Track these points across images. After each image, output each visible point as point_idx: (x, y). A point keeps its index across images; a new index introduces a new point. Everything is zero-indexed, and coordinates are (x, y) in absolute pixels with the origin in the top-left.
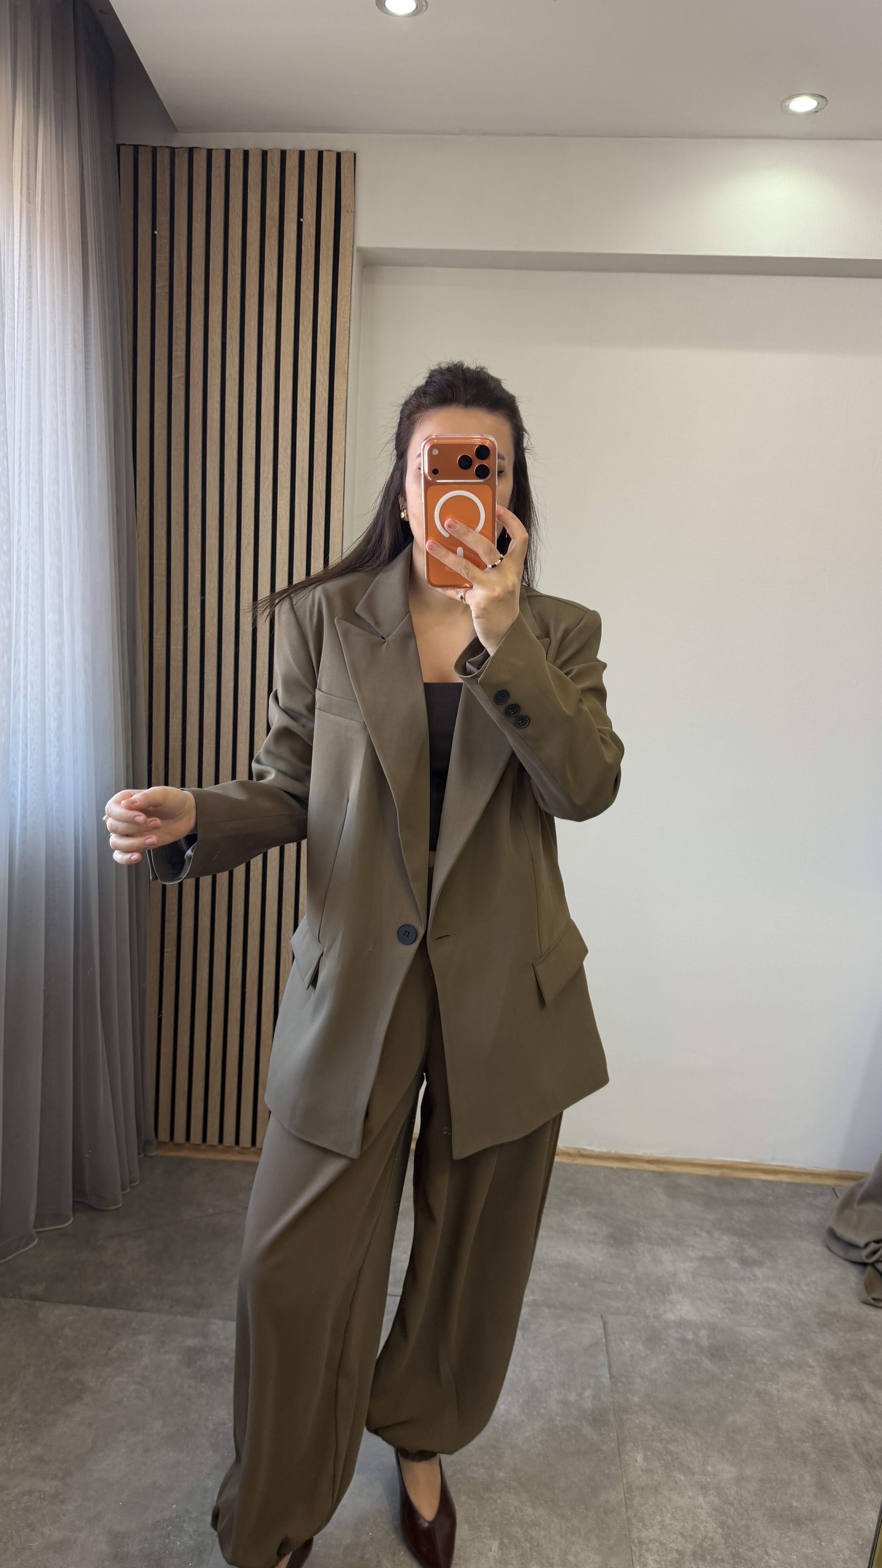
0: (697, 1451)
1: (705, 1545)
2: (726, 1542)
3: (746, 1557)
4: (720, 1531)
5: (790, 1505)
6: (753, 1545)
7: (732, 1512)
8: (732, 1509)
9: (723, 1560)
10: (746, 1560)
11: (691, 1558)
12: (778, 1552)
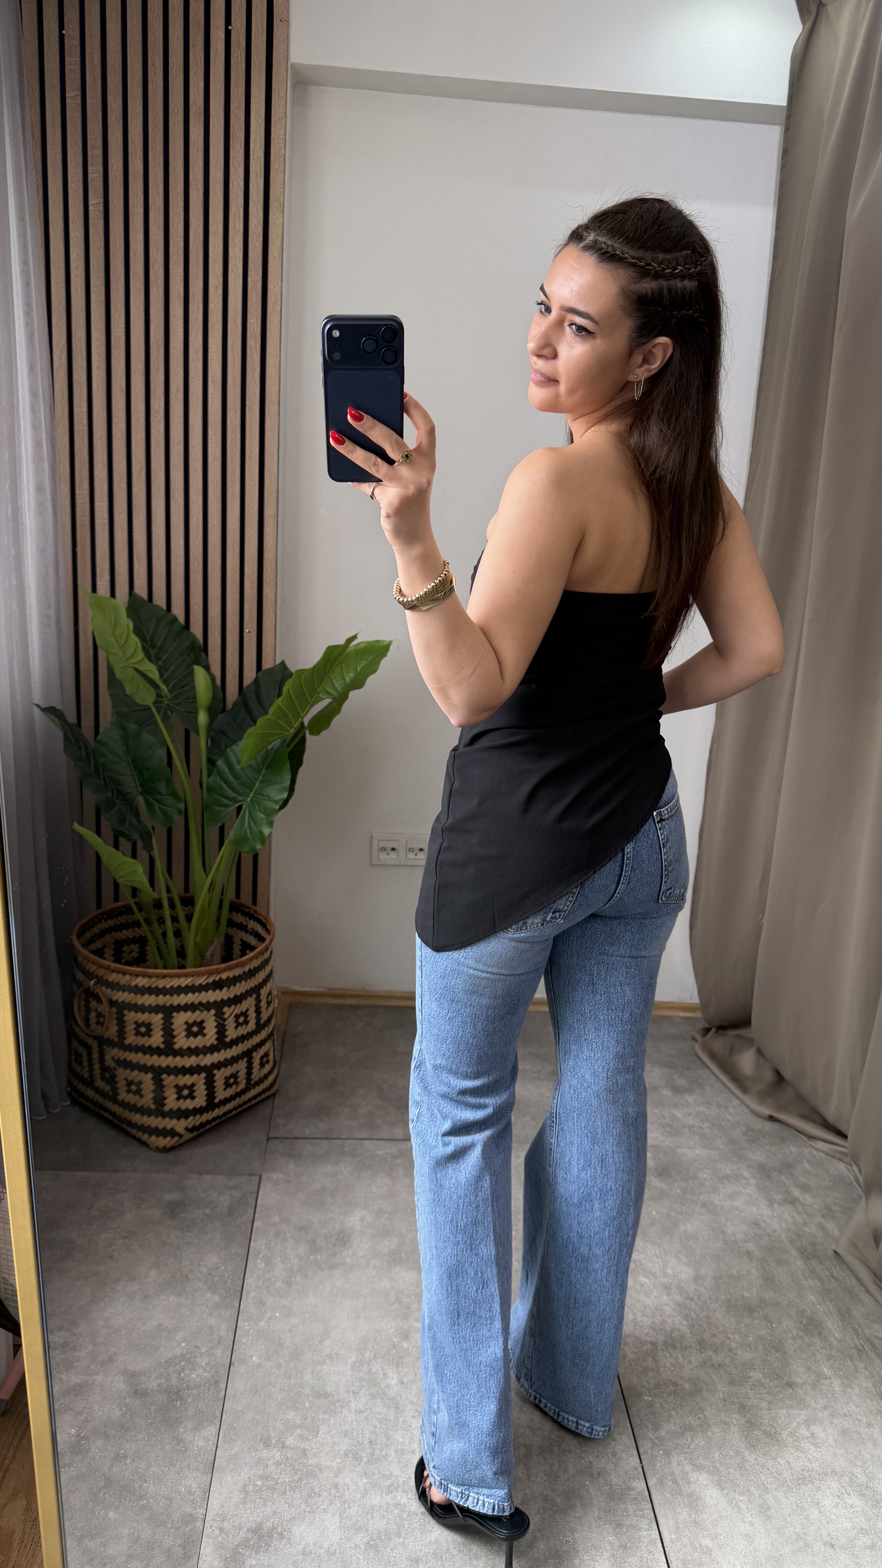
0: (657, 1258)
1: (674, 1335)
2: (691, 1332)
3: (710, 1343)
4: (685, 1323)
5: (742, 1296)
6: (715, 1332)
7: (693, 1305)
8: (693, 1304)
9: (691, 1347)
10: (710, 1345)
11: (663, 1347)
12: (736, 1336)
